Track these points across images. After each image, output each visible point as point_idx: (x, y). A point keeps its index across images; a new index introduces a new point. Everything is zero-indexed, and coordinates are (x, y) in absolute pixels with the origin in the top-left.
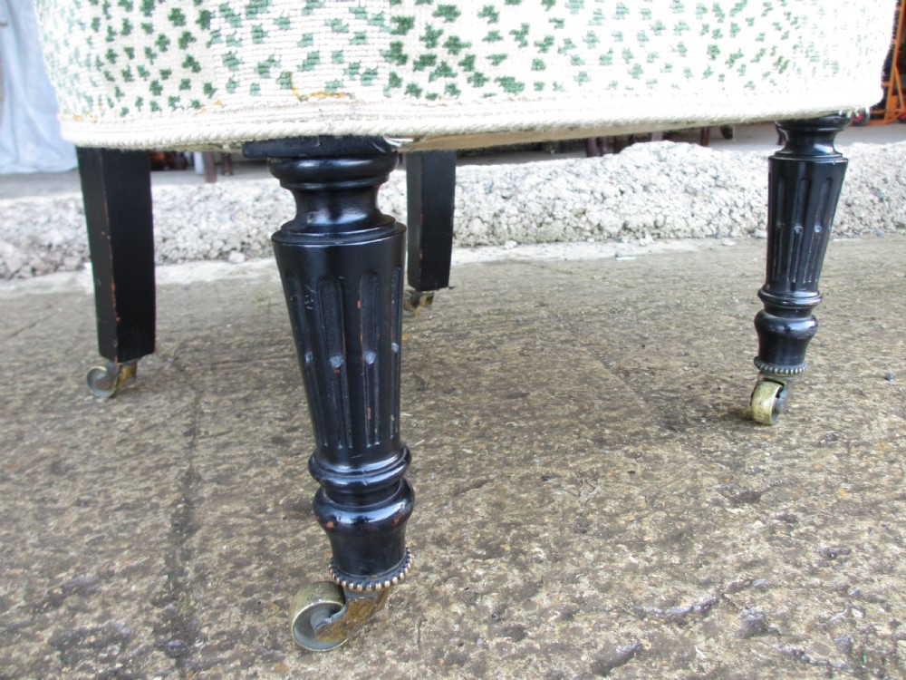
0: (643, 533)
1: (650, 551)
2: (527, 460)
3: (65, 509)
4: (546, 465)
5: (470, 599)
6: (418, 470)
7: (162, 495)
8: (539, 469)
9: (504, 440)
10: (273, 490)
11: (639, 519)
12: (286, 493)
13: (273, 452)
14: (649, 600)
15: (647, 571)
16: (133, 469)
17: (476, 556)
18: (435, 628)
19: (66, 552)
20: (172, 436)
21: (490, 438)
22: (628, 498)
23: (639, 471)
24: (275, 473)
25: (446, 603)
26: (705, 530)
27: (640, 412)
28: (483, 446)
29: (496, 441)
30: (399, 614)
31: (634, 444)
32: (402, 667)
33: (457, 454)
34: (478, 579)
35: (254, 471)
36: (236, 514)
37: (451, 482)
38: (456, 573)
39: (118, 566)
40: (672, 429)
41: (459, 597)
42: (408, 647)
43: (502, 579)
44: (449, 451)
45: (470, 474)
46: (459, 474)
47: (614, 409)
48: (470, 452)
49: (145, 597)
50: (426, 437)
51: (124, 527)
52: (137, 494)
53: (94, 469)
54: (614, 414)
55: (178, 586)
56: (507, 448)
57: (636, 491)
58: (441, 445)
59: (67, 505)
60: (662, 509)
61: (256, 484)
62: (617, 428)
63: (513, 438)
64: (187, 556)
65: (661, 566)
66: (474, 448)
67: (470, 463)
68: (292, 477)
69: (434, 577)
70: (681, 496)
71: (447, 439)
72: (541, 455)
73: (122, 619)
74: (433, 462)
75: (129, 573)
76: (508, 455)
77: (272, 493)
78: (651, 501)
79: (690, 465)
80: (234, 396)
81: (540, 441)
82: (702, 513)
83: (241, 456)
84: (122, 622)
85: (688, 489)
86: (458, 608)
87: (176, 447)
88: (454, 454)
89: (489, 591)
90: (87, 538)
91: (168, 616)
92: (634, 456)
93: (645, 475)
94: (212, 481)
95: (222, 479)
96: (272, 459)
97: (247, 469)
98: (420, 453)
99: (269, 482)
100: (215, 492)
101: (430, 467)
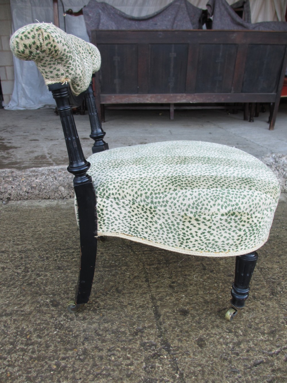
0: (264, 330)
1: (266, 336)
5: (227, 344)
7: (148, 303)
9: (229, 293)
11: (264, 325)
12: (178, 306)
13: (171, 291)
14: (265, 349)
15: (265, 341)
16: (137, 293)
17: (227, 332)
18: (220, 351)
19: (133, 320)
20: (142, 282)
21: (225, 292)
22: (261, 319)
23: (264, 310)
24: (173, 299)
25: (222, 345)
26: (279, 331)
27: (265, 287)
30: (212, 346)
31: (263, 300)
32: (215, 359)
33: (217, 297)
34: (227, 339)
35: (168, 298)
36: (168, 312)
37: (218, 307)
38: (222, 336)
39: (146, 325)
40: (273, 295)
41: (224, 343)
42: (215, 355)
43: (233, 339)
44: (216, 296)
45: (222, 305)
46: (219, 305)
47: (258, 285)
49: (155, 334)
50: (209, 289)
51: (143, 313)
52: (142, 303)
53: (127, 292)
54: (258, 287)
55: (161, 332)
56: (230, 297)
57: (263, 316)
58: (213, 294)
60: (269, 323)
61: (170, 302)
62: (258, 293)
64: (161, 324)
65: (268, 340)
66: (222, 296)
67: (222, 301)
69: (218, 337)
70: (274, 319)
71: (215, 291)
73: (153, 340)
75: (149, 327)
77: (175, 306)
78: (267, 319)
79: (277, 309)
80: (153, 266)
82: (279, 326)
83: (163, 292)
84: (153, 341)
85: (276, 317)
86: (224, 346)
87: (145, 286)
89: (230, 342)
90: (136, 316)
91: (162, 340)
92: (263, 304)
93: (266, 312)
94: (158, 300)
95: (161, 299)
96: (171, 294)
97: (166, 297)
98: (208, 296)
99: (173, 302)
100: (161, 304)
101: (212, 301)
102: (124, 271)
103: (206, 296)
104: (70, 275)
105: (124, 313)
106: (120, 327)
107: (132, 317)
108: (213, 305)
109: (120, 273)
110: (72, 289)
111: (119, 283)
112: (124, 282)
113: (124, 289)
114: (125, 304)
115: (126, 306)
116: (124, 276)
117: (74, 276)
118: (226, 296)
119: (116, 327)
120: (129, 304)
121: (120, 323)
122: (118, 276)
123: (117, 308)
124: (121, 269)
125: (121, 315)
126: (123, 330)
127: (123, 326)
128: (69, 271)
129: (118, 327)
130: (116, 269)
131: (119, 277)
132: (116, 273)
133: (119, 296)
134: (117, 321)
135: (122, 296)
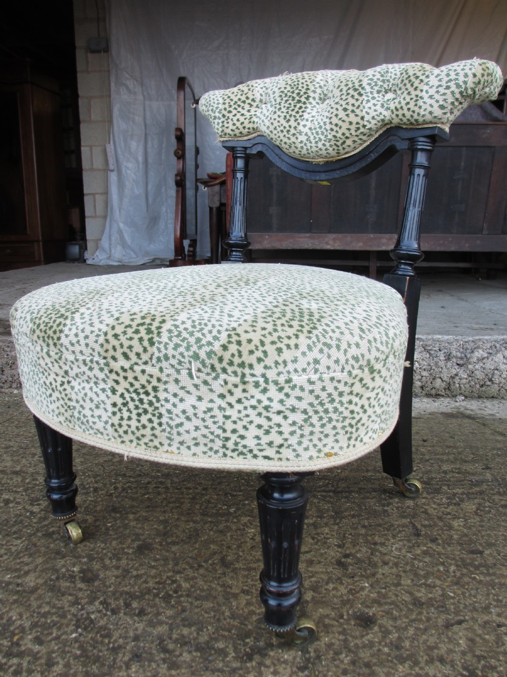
2: (486, 609)
3: (238, 594)
4: (499, 615)
6: (423, 604)
8: (495, 617)
9: (472, 589)
10: (344, 603)
12: (352, 606)
13: (338, 572)
19: (246, 625)
21: (463, 586)
24: (343, 590)
28: (459, 592)
29: (467, 589)
33: (445, 595)
35: (331, 586)
37: (443, 616)
44: (440, 592)
45: (454, 613)
46: (447, 611)
48: (452, 594)
50: (426, 577)
53: (245, 567)
56: (475, 597)
58: (434, 587)
59: (237, 591)
61: (334, 596)
63: (477, 589)
66: (454, 593)
67: (454, 604)
68: (353, 594)
71: (438, 582)
72: (495, 606)
74: (431, 599)
76: (475, 602)
77: (344, 605)
81: (494, 595)
83: (322, 572)
88: (442, 595)
94: (309, 589)
95: (315, 588)
96: (339, 578)
97: (327, 583)
98: (423, 590)
99: (342, 596)
100: (313, 597)
101: (430, 603)
102: (245, 525)
103: (419, 591)
104: (133, 524)
105: (231, 608)
106: (216, 640)
107: (246, 619)
108: (433, 610)
109: (234, 528)
110: (131, 551)
111: (229, 547)
112: (239, 547)
113: (237, 560)
114: (235, 590)
115: (235, 596)
116: (242, 535)
117: (139, 526)
118: (463, 594)
119: (206, 638)
120: (243, 591)
121: (217, 630)
122: (229, 534)
123: (215, 598)
124: (239, 521)
125: (223, 613)
126: (221, 645)
127: (224, 636)
128: (131, 516)
129: (211, 639)
130: (227, 521)
131: (231, 536)
132: (227, 527)
133: (224, 574)
134: (210, 624)
135: (231, 574)
